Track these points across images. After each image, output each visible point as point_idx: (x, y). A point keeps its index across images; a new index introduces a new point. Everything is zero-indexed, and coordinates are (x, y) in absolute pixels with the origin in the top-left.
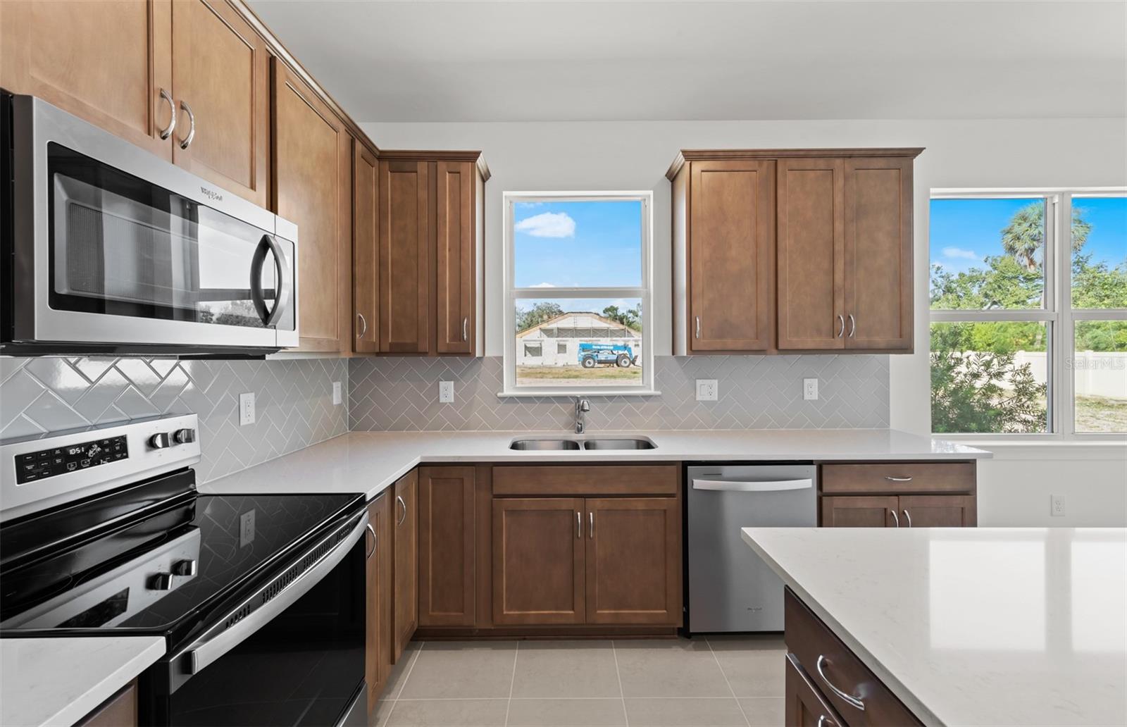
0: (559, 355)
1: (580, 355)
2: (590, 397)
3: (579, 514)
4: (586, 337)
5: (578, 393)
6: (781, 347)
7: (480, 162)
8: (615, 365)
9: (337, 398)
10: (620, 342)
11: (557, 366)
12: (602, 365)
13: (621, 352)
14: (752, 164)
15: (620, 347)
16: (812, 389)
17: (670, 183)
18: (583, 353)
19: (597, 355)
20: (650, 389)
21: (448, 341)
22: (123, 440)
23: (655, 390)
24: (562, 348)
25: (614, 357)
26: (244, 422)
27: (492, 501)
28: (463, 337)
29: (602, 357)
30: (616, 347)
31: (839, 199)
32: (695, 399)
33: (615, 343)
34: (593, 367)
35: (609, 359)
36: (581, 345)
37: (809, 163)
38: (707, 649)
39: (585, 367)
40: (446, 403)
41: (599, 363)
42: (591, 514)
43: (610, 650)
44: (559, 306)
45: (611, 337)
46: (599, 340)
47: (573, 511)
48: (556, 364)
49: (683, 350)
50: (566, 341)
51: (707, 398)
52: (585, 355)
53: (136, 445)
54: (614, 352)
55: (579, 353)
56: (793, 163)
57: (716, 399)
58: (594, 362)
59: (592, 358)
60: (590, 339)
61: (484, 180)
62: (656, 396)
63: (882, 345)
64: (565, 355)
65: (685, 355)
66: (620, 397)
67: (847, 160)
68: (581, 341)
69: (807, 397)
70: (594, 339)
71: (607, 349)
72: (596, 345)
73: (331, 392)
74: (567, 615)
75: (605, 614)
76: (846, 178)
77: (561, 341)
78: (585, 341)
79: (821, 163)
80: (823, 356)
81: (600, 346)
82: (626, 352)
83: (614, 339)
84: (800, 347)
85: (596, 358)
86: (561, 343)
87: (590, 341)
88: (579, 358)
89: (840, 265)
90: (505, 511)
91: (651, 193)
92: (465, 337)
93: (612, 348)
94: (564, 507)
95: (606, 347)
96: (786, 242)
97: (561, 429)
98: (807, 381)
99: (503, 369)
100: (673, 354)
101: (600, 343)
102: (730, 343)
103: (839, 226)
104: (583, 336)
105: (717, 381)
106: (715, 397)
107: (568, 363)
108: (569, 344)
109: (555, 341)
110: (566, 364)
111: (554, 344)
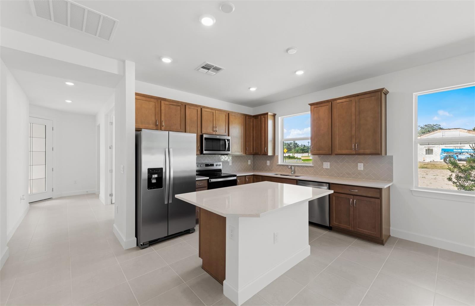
0: (427, 155)
1: (441, 155)
5: (294, 165)
9: (249, 163)
16: (361, 167)
18: (445, 154)
19: (457, 156)
20: (311, 164)
21: (263, 152)
22: (213, 164)
24: (429, 152)
26: (230, 165)
31: (353, 109)
32: (323, 167)
36: (442, 150)
40: (269, 165)
41: (459, 161)
44: (440, 125)
46: (464, 146)
48: (424, 160)
50: (434, 147)
51: (326, 168)
52: (447, 156)
53: (215, 165)
55: (441, 154)
63: (369, 153)
64: (431, 155)
67: (357, 97)
69: (359, 169)
70: (459, 145)
72: (456, 149)
73: (248, 162)
76: (356, 102)
79: (348, 100)
81: (461, 150)
86: (429, 148)
88: (441, 157)
89: (354, 129)
92: (266, 151)
98: (359, 164)
99: (278, 158)
101: (464, 148)
102: (321, 152)
105: (329, 163)
106: (329, 167)
107: (433, 160)
108: (435, 149)
109: (423, 147)
110: (432, 161)
111: (422, 149)
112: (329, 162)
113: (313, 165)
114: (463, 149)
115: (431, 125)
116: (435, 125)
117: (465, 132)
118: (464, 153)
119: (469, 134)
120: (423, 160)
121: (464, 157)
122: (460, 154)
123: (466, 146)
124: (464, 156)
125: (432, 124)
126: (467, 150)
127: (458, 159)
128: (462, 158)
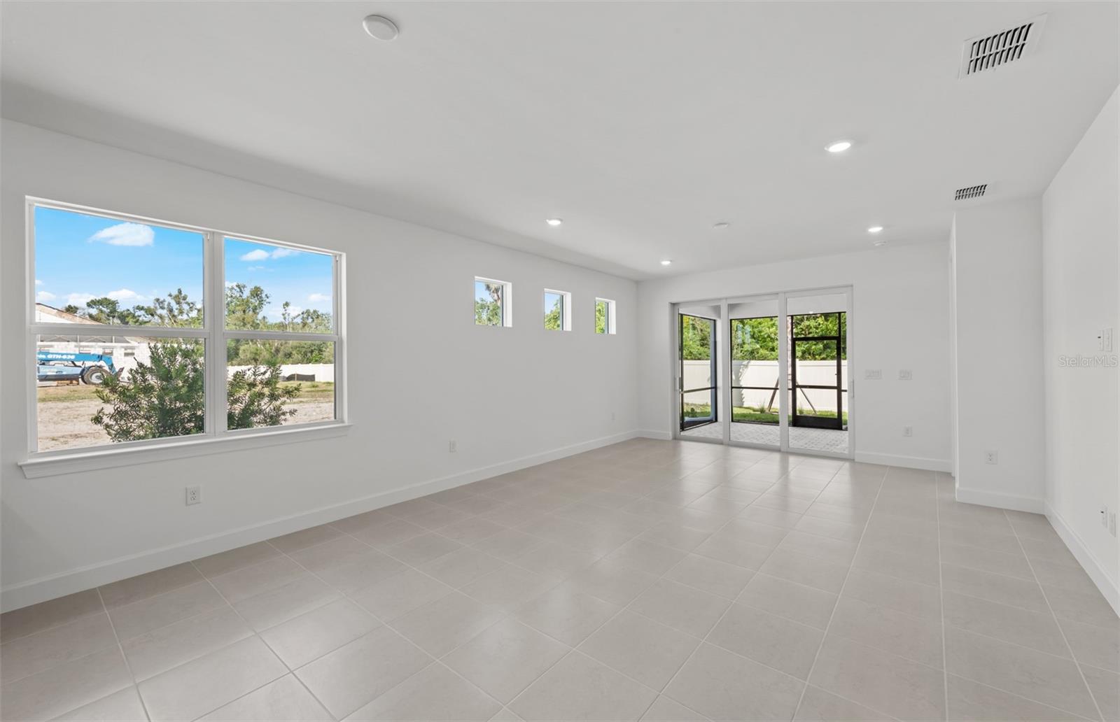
8: (81, 382)
10: (97, 349)
12: (49, 383)
13: (88, 364)
15: (92, 356)
25: (78, 371)
29: (49, 371)
30: (84, 357)
35: (64, 373)
41: (42, 380)
45: (77, 341)
46: (51, 346)
54: (77, 363)
71: (61, 360)
72: (43, 353)
81: (52, 354)
82: (102, 363)
93: (73, 357)
95: (60, 357)
101: (51, 350)
114: (48, 353)
117: (51, 314)
118: (51, 363)
119: (61, 319)
121: (53, 372)
122: (44, 364)
123: (56, 346)
124: (52, 370)
126: (59, 354)
127: (39, 376)
128: (49, 374)
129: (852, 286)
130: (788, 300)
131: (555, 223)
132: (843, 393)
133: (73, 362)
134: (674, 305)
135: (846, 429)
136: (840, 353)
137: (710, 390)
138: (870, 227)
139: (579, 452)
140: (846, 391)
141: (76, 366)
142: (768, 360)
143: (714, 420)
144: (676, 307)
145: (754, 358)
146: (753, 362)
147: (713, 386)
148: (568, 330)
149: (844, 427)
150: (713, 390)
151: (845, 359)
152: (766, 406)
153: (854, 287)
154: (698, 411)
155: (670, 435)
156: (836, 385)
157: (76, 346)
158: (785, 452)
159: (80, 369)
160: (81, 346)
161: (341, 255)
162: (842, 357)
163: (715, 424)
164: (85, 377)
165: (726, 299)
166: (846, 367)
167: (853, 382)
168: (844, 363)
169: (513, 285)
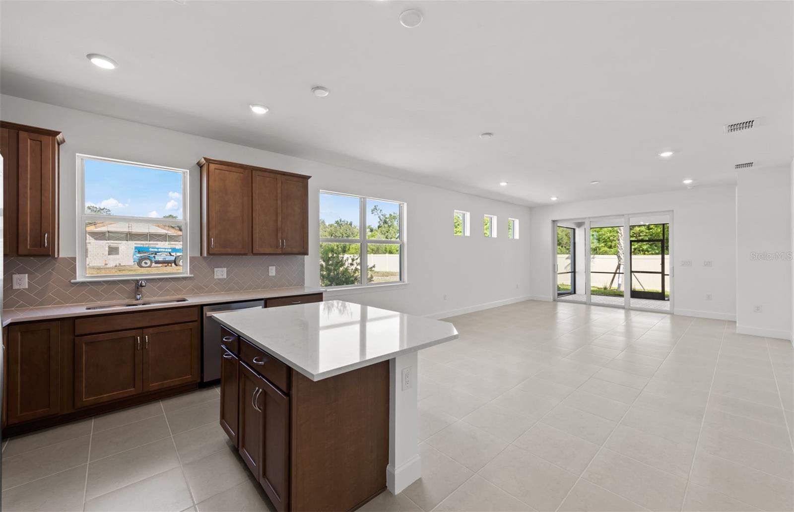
0: (111, 256)
1: (135, 257)
2: (147, 280)
3: (139, 338)
4: (143, 241)
5: (138, 278)
6: (254, 252)
7: (59, 137)
8: (173, 264)
11: (107, 266)
12: (160, 265)
14: (242, 170)
15: (178, 249)
16: (272, 271)
17: (199, 169)
18: (139, 255)
19: (154, 257)
20: (187, 274)
21: (29, 247)
23: (190, 274)
24: (113, 251)
25: (173, 258)
27: (74, 339)
28: (44, 245)
29: (159, 258)
30: (174, 250)
31: (279, 191)
32: (214, 277)
33: (173, 246)
34: (150, 267)
35: (167, 259)
36: (136, 248)
37: (266, 174)
38: (214, 388)
39: (141, 267)
40: (20, 289)
42: (147, 337)
43: (158, 403)
45: (169, 241)
46: (157, 244)
47: (134, 337)
48: (106, 264)
49: (205, 254)
50: (120, 243)
51: (221, 277)
52: (141, 257)
54: (172, 254)
55: (134, 254)
56: (260, 173)
57: (226, 277)
58: (152, 262)
59: (150, 260)
60: (146, 242)
61: (59, 144)
62: (190, 277)
63: (296, 252)
64: (117, 256)
65: (206, 256)
66: (167, 279)
67: (283, 176)
68: (136, 244)
69: (270, 275)
70: (151, 242)
71: (165, 252)
72: (153, 248)
74: (131, 391)
75: (155, 386)
76: (282, 183)
77: (112, 243)
78: (141, 244)
79: (272, 175)
80: (261, 256)
81: (158, 249)
83: (172, 243)
84: (263, 252)
85: (153, 259)
86: (113, 245)
87: (146, 244)
88: (134, 259)
89: (280, 219)
90: (85, 343)
91: (188, 171)
92: (46, 245)
93: (170, 250)
94: (129, 335)
95: (164, 250)
96: (257, 207)
97: (124, 299)
98: (270, 268)
99: (76, 265)
100: (201, 255)
101: (157, 246)
102: (229, 250)
103: (279, 202)
104: (139, 240)
105: (226, 269)
106: (225, 276)
107: (120, 264)
108: (122, 247)
109: (104, 243)
110: (118, 265)
111: (103, 246)
112: (225, 267)
113: (192, 275)
115: (96, 208)
116: (103, 209)
118: (160, 253)
120: (104, 265)
122: (156, 254)
124: (161, 258)
125: (98, 208)
126: (161, 248)
128: (160, 260)
129: (673, 211)
130: (630, 219)
131: (503, 184)
132: (665, 276)
133: (170, 253)
134: (554, 221)
135: (668, 300)
136: (664, 250)
137: (570, 274)
138: (685, 180)
139: (502, 305)
140: (668, 275)
141: (171, 255)
142: (608, 254)
143: (573, 292)
144: (556, 223)
145: (597, 253)
146: (596, 256)
147: (573, 271)
148: (494, 237)
149: (666, 299)
150: (573, 273)
151: (668, 254)
152: (608, 286)
153: (674, 212)
154: (562, 287)
155: (551, 298)
156: (661, 271)
157: (169, 244)
158: (627, 309)
159: (174, 258)
160: (171, 244)
161: (403, 204)
162: (665, 253)
163: (574, 295)
164: (177, 262)
165: (589, 218)
166: (668, 260)
167: (673, 267)
168: (666, 257)
169: (471, 214)
